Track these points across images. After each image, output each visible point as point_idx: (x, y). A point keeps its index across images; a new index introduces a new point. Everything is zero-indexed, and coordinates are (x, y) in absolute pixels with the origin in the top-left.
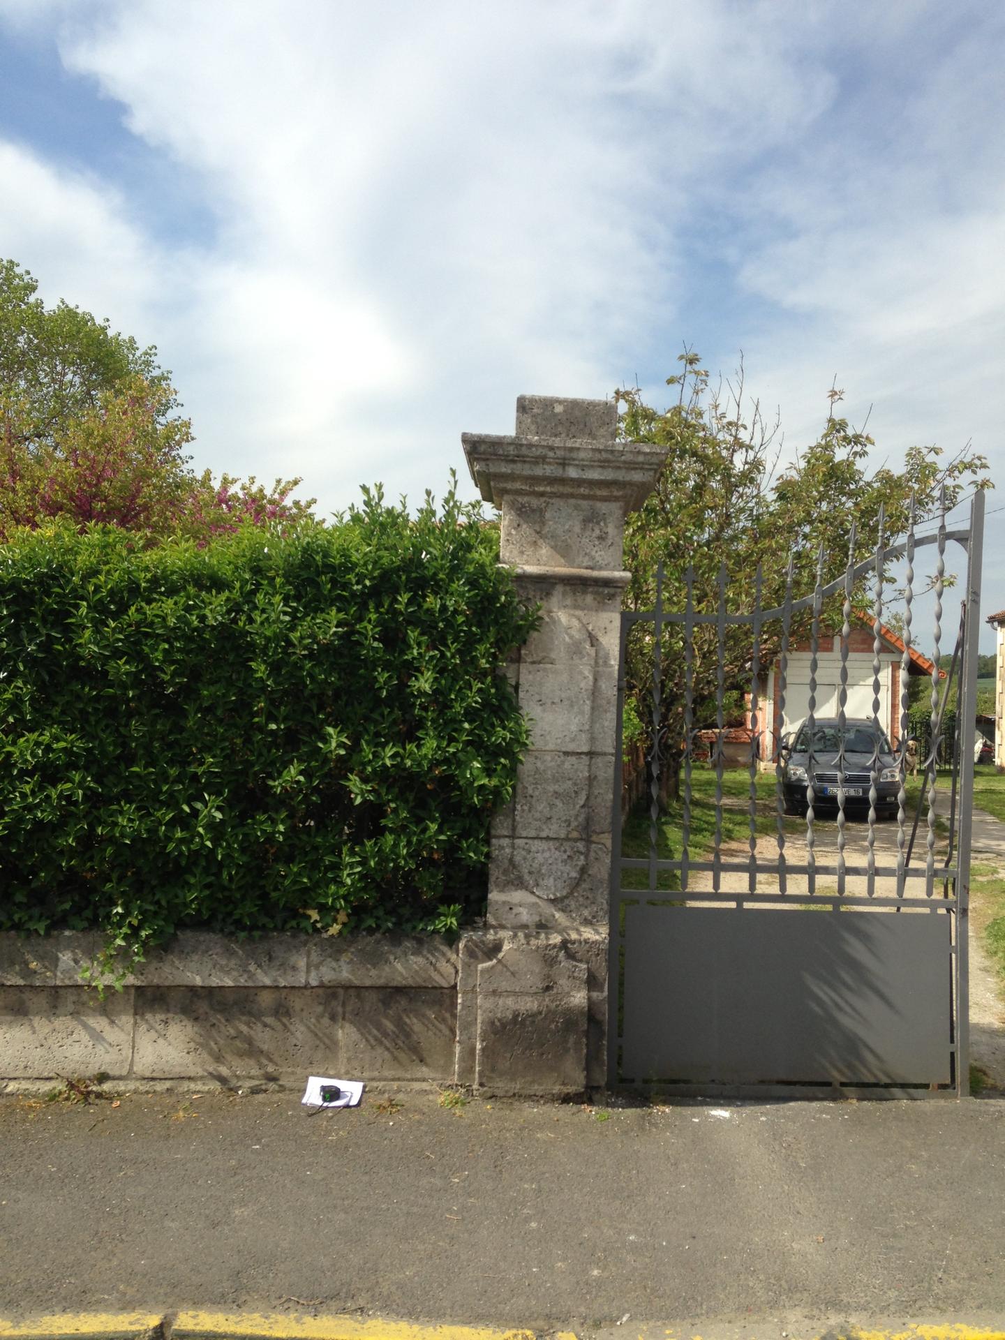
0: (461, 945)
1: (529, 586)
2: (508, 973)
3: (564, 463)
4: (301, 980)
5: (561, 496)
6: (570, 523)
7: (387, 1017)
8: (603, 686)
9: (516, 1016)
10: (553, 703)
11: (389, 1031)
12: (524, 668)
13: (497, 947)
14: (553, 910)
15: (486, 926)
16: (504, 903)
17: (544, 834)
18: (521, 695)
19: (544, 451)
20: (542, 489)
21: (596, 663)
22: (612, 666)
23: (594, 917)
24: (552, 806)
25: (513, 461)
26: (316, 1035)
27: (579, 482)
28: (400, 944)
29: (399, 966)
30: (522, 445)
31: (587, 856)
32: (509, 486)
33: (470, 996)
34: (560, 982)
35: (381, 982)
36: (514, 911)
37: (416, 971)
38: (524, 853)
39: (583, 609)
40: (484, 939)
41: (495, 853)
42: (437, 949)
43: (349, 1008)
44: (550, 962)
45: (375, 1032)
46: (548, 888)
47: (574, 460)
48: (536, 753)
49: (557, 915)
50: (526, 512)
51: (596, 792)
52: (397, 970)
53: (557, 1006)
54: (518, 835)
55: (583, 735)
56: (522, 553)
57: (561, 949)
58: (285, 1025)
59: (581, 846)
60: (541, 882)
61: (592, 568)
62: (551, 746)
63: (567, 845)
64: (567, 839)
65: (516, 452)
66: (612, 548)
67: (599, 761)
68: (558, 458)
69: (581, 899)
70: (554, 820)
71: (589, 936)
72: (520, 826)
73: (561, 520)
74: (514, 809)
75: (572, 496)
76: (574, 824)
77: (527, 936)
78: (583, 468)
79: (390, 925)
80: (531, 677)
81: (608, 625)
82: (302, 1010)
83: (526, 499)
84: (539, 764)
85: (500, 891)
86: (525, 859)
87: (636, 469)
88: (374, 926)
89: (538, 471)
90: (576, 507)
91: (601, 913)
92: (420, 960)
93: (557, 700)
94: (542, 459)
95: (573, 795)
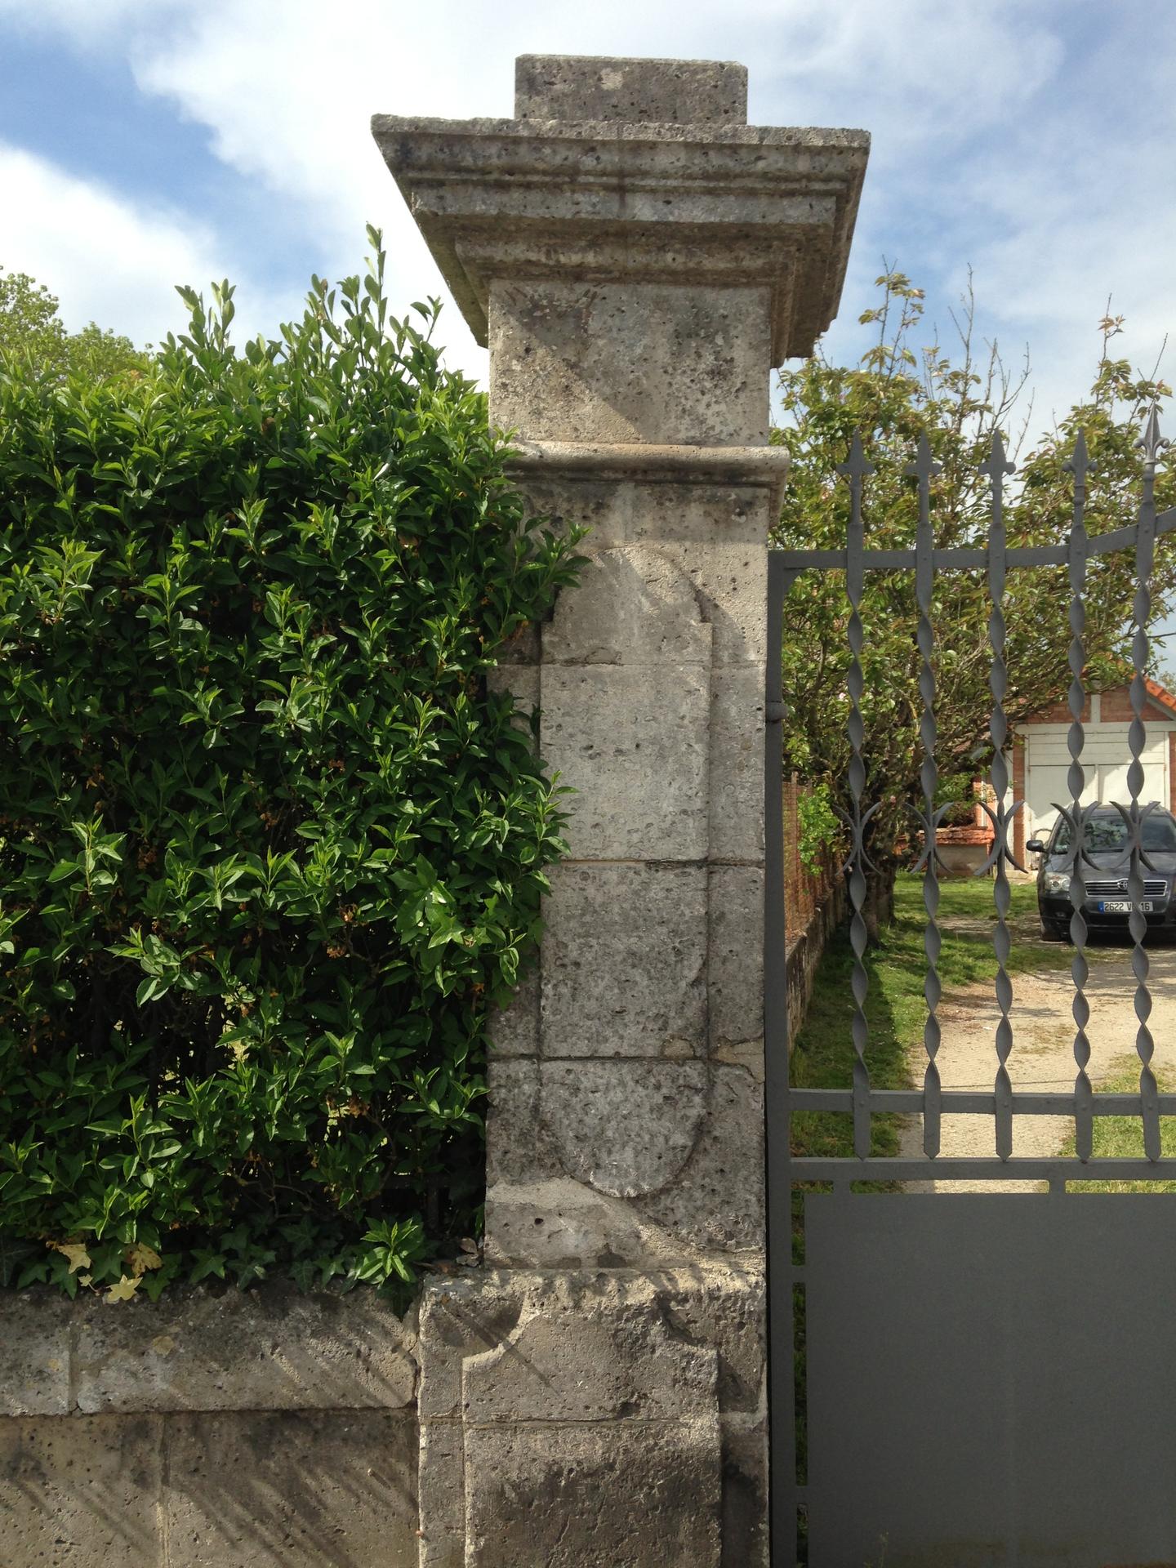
0: (423, 1315)
1: (557, 489)
2: (533, 1377)
3: (621, 186)
4: (59, 1399)
5: (624, 277)
6: (645, 341)
7: (264, 1476)
8: (733, 711)
9: (553, 1475)
10: (619, 752)
11: (269, 1506)
12: (549, 675)
13: (507, 1318)
14: (636, 1222)
15: (484, 1265)
16: (523, 1208)
17: (608, 1049)
18: (546, 735)
19: (573, 155)
20: (575, 259)
21: (715, 656)
22: (751, 665)
23: (730, 1235)
24: (625, 984)
25: (502, 186)
26: (106, 1518)
27: (661, 235)
28: (285, 1313)
29: (284, 1364)
30: (517, 141)
31: (707, 1098)
32: (499, 253)
33: (446, 1430)
34: (655, 1394)
35: (245, 1400)
36: (547, 1227)
37: (324, 1373)
38: (564, 1093)
39: (680, 539)
40: (476, 1297)
41: (498, 1096)
42: (369, 1322)
43: (176, 1458)
44: (629, 1347)
45: (238, 1509)
46: (622, 1172)
47: (645, 174)
48: (584, 867)
49: (645, 1233)
50: (543, 318)
51: (724, 950)
52: (279, 1371)
53: (649, 1450)
54: (547, 1052)
55: (690, 822)
56: (538, 413)
57: (654, 1317)
58: (33, 1498)
59: (693, 1073)
60: (605, 1159)
61: (699, 443)
62: (617, 850)
63: (662, 1072)
64: (662, 1059)
65: (505, 161)
66: (742, 395)
67: (729, 879)
68: (604, 174)
69: (698, 1194)
70: (629, 1017)
71: (720, 1281)
72: (551, 1032)
73: (624, 335)
74: (539, 995)
75: (646, 276)
76: (677, 1024)
77: (576, 1288)
78: (668, 197)
79: (259, 1270)
80: (565, 695)
81: (739, 573)
82: (70, 1463)
83: (542, 288)
84: (591, 891)
85: (512, 1183)
86: (566, 1106)
87: (791, 194)
88: (222, 1273)
89: (562, 208)
90: (659, 304)
91: (746, 1226)
92: (331, 1346)
93: (627, 745)
94: (565, 179)
95: (672, 958)
